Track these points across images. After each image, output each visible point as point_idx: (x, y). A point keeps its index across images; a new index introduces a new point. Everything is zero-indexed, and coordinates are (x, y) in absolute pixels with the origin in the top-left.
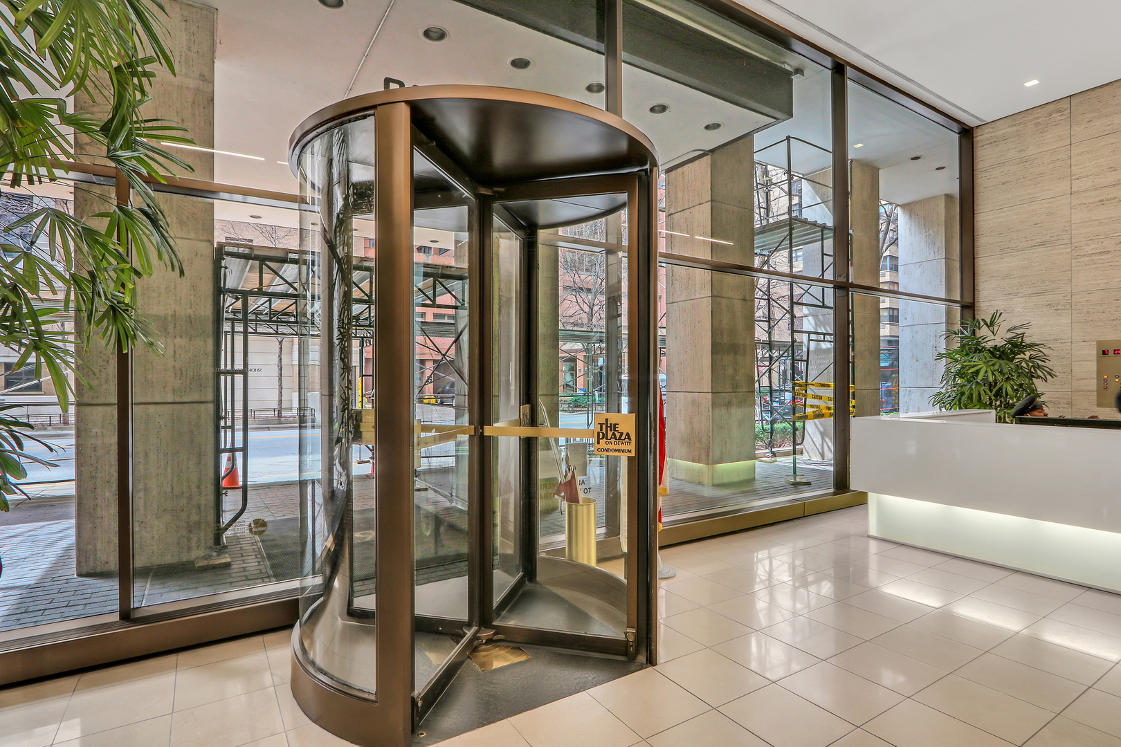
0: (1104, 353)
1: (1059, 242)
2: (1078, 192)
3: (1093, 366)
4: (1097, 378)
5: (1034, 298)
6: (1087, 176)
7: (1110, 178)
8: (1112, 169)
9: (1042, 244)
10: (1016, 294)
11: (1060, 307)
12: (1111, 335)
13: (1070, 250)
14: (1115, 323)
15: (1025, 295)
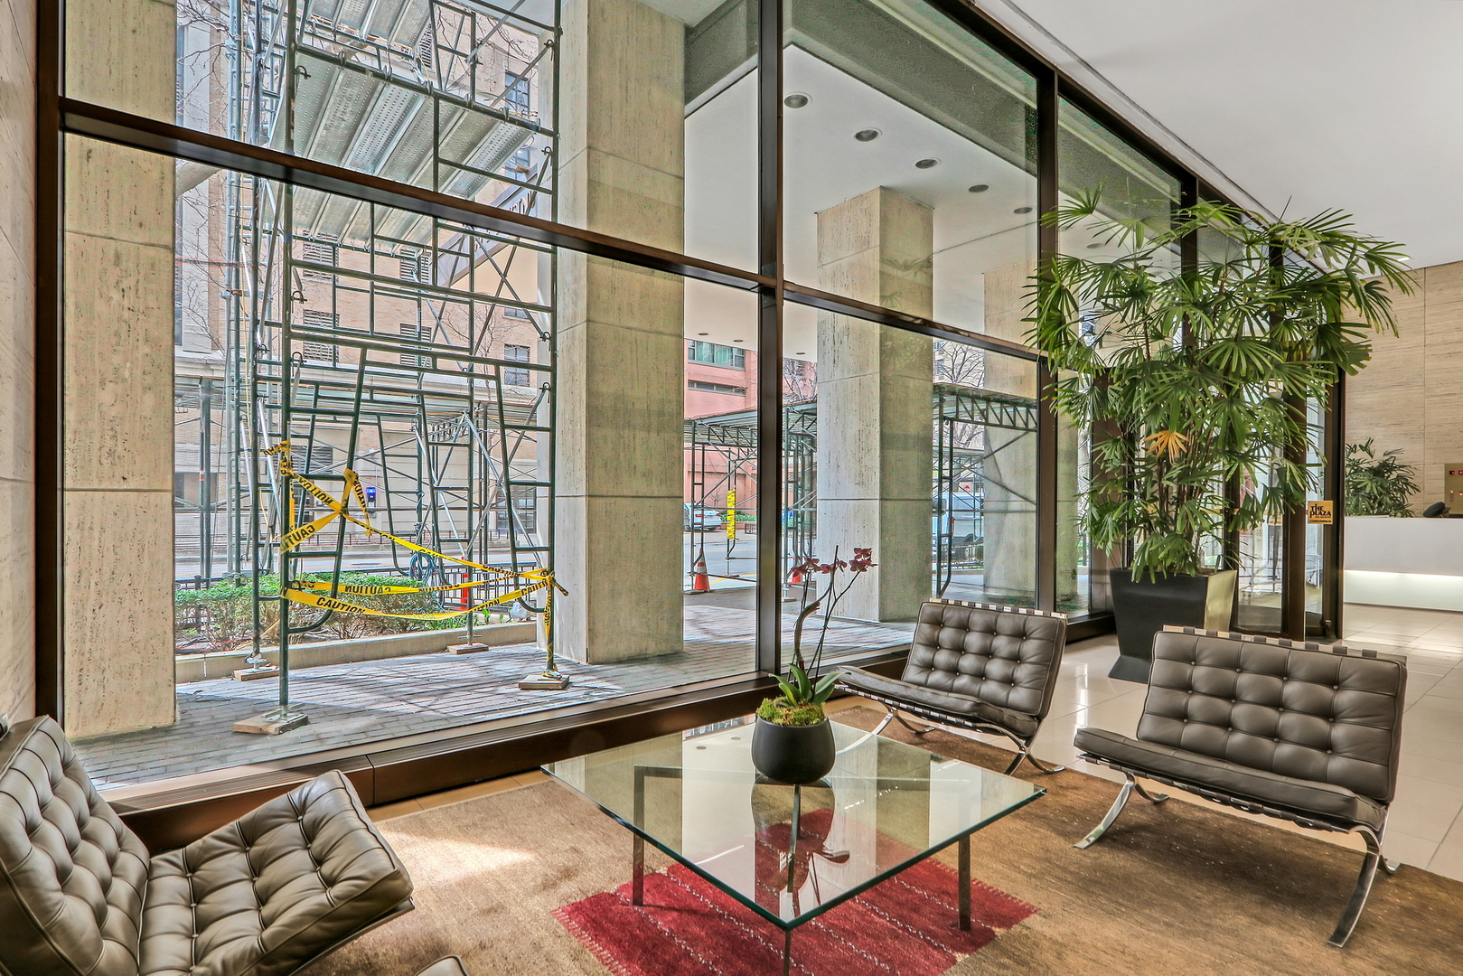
0: (1451, 473)
1: (1414, 384)
2: (1431, 345)
3: (1442, 483)
4: (1445, 493)
5: (1393, 428)
6: (1438, 333)
7: (1456, 336)
8: (1459, 329)
9: (1400, 385)
10: (1377, 425)
11: (1414, 436)
12: (1456, 459)
13: (1423, 391)
14: (1459, 450)
15: (1384, 426)
